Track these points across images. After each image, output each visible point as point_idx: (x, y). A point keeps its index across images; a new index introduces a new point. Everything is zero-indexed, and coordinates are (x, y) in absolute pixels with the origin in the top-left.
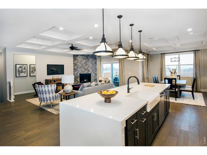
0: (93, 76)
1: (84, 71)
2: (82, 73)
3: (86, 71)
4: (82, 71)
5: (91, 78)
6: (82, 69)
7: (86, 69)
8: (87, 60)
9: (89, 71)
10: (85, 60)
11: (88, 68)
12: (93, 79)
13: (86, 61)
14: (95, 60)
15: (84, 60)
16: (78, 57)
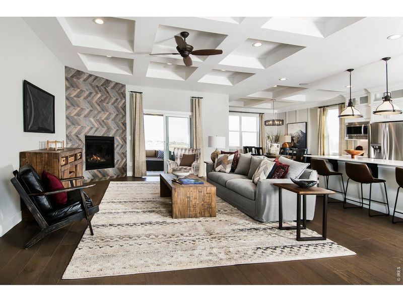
0: (118, 145)
1: (97, 129)
2: (91, 134)
3: (103, 127)
4: (92, 128)
5: (116, 151)
6: (90, 121)
7: (102, 123)
8: (105, 96)
9: (109, 129)
10: (99, 95)
11: (107, 118)
12: (118, 153)
13: (103, 98)
14: (124, 101)
15: (97, 93)
16: (81, 80)
